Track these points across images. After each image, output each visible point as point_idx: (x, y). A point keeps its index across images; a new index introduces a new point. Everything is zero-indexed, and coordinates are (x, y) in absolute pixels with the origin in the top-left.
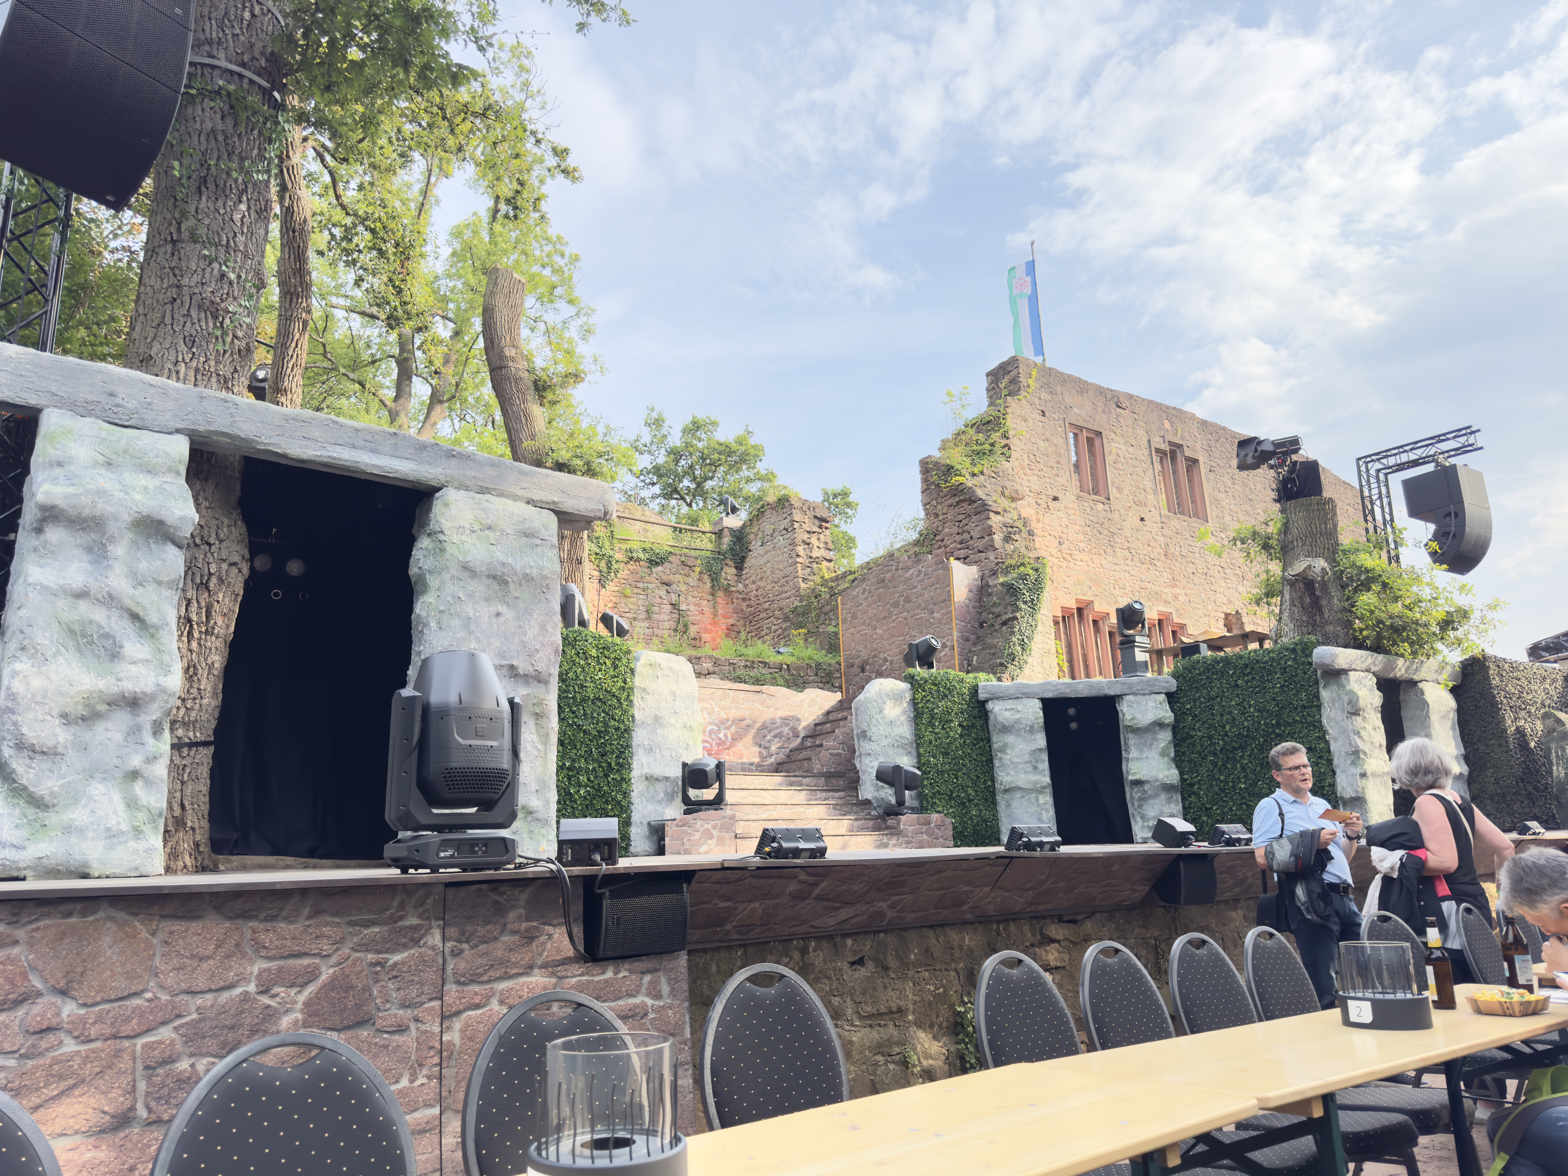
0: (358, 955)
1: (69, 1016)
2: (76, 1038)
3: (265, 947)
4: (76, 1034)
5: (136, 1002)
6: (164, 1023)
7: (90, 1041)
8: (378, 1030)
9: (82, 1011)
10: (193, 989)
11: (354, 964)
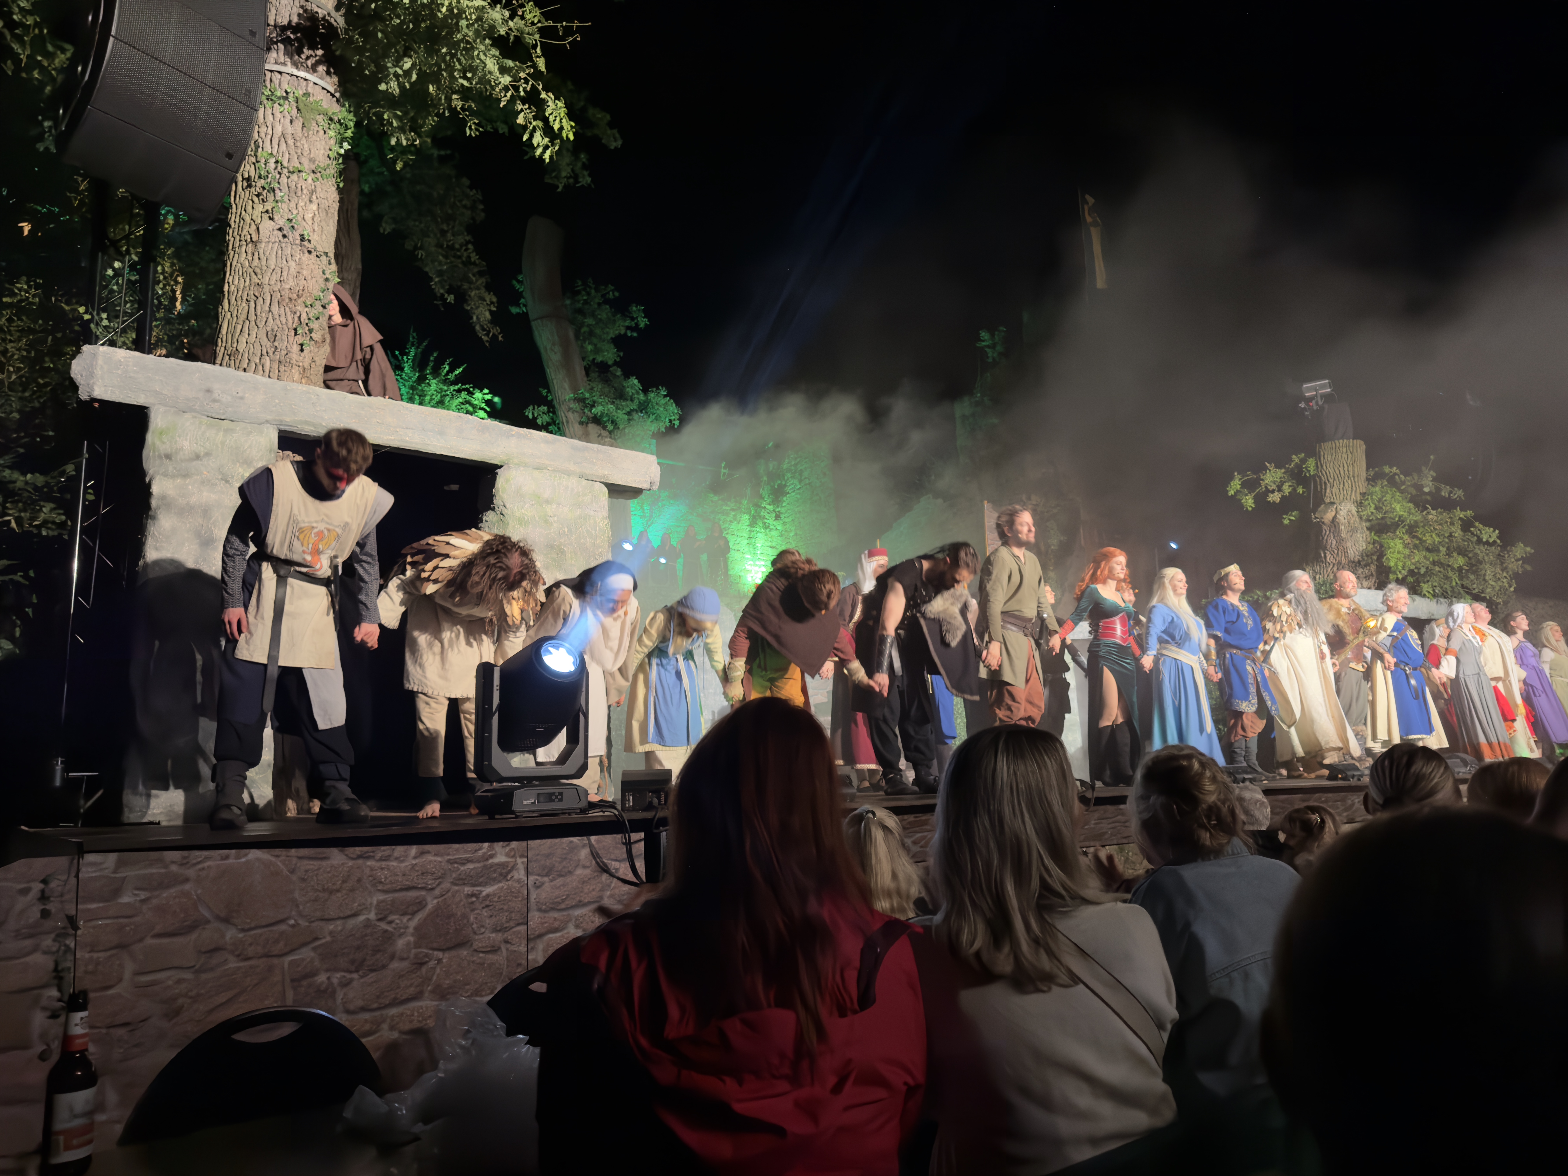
0: (457, 888)
1: (231, 938)
2: (238, 956)
3: (381, 882)
4: (237, 953)
5: (283, 927)
6: (305, 944)
7: (248, 959)
8: (475, 951)
9: (241, 935)
10: (326, 917)
11: (453, 896)
